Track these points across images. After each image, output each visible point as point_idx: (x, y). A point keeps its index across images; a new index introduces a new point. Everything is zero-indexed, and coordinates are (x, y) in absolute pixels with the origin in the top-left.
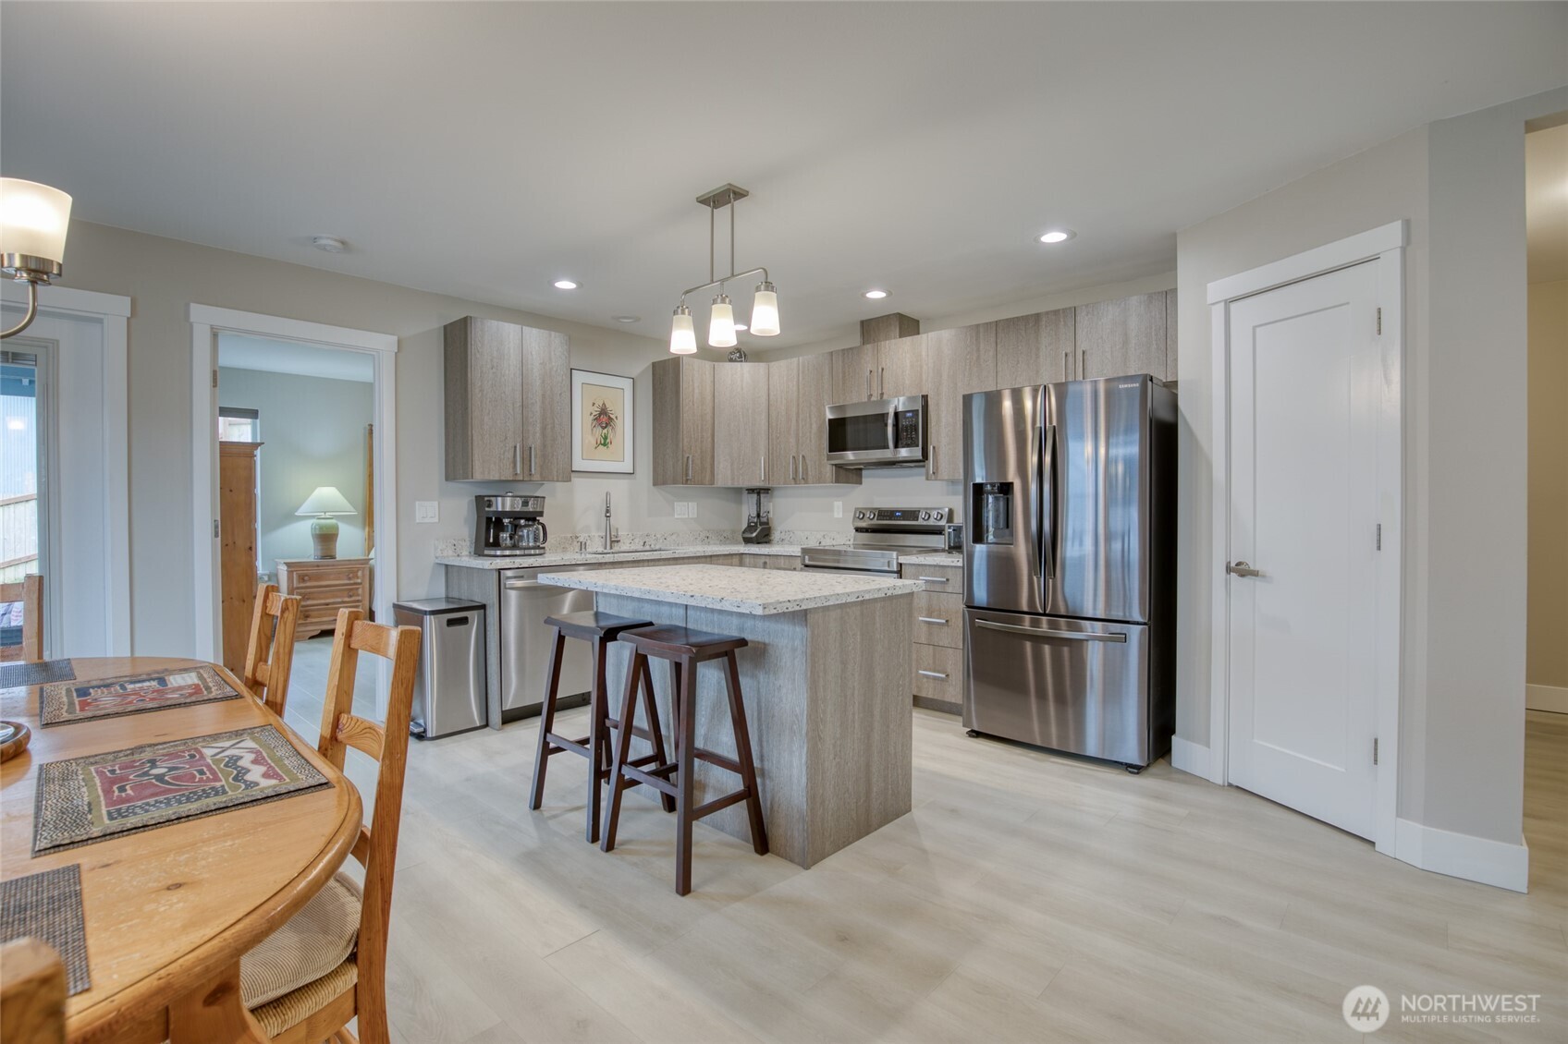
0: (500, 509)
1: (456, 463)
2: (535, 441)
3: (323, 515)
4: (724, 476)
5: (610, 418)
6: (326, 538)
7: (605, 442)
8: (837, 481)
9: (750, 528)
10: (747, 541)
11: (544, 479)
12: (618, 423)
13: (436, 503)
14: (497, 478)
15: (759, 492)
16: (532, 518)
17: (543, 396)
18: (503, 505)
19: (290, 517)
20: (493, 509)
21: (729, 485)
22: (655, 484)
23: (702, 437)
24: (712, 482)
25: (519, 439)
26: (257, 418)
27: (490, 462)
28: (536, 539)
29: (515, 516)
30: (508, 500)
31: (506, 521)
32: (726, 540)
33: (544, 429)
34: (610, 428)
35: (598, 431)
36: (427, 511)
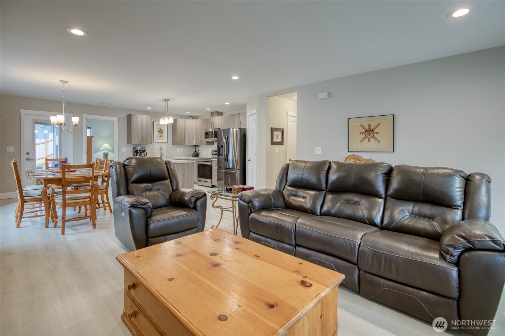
0: (137, 149)
1: (129, 141)
2: (144, 137)
3: (105, 150)
4: (187, 143)
5: (162, 131)
6: (106, 155)
7: (161, 136)
8: (207, 144)
9: (194, 154)
10: (193, 156)
11: (146, 144)
12: (164, 132)
13: (125, 148)
14: (136, 143)
15: (195, 146)
16: (144, 151)
17: (146, 128)
18: (138, 148)
19: (98, 151)
20: (136, 149)
21: (188, 145)
22: (172, 144)
23: (182, 135)
24: (184, 144)
25: (141, 136)
26: (91, 129)
27: (136, 140)
28: (145, 155)
29: (140, 150)
30: (139, 148)
31: (138, 151)
32: (190, 156)
33: (146, 134)
34: (162, 133)
35: (159, 134)
36: (124, 150)
